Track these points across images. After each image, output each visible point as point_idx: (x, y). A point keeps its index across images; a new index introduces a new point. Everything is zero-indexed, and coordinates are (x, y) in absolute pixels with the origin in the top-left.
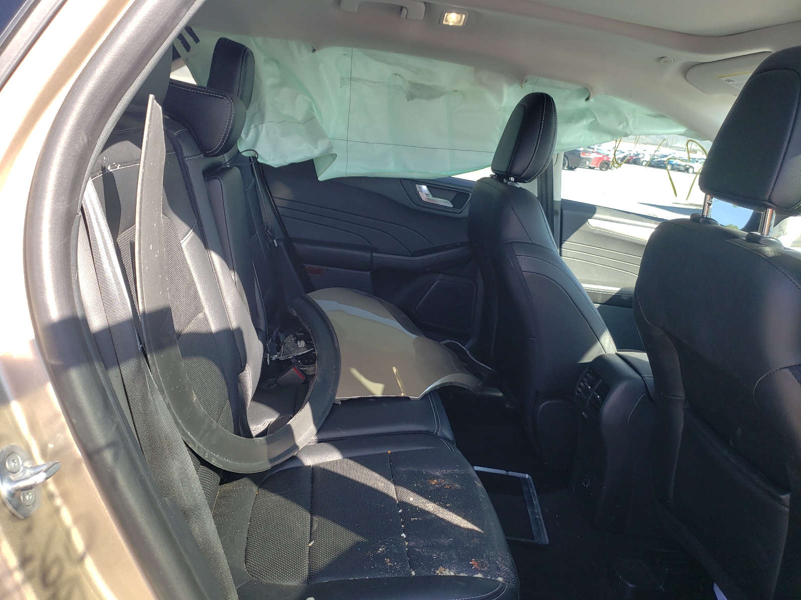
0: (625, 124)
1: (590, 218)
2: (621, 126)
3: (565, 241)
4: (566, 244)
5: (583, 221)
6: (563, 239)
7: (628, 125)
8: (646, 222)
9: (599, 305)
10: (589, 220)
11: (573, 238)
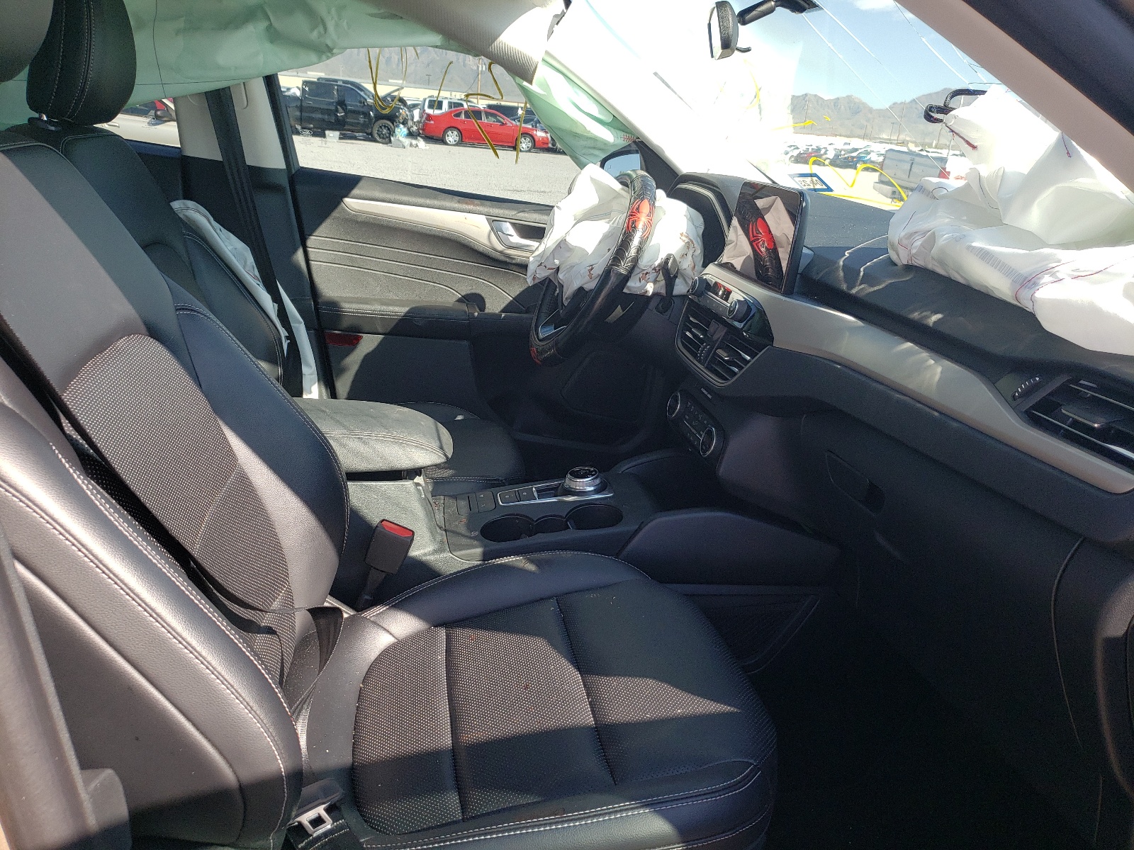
0: (321, 29)
1: (346, 196)
2: (315, 34)
3: (311, 235)
4: (312, 241)
5: (336, 202)
6: (306, 233)
7: (325, 29)
8: (444, 200)
9: (381, 337)
10: (347, 200)
11: (324, 229)
